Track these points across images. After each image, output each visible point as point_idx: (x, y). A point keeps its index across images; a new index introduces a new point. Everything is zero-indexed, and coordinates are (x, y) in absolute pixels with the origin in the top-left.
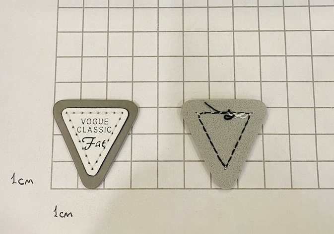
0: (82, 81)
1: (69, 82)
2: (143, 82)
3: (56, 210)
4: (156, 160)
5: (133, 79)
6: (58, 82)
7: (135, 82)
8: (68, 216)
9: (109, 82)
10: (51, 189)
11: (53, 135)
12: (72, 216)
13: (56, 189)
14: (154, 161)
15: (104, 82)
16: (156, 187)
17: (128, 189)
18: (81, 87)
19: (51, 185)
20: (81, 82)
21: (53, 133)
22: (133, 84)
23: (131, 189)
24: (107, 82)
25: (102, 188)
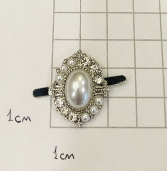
0: (82, 11)
1: (68, 13)
2: (145, 13)
3: (56, 151)
4: (163, 96)
5: (133, 10)
6: (57, 13)
7: (136, 13)
8: (69, 158)
9: (109, 13)
10: (51, 127)
11: (52, 68)
12: (74, 158)
13: (55, 127)
14: (160, 98)
15: (104, 13)
16: (164, 126)
17: (134, 128)
18: (80, 18)
19: (50, 123)
20: (80, 13)
21: (52, 66)
22: (134, 15)
23: (137, 127)
24: (107, 13)
25: (107, 126)
